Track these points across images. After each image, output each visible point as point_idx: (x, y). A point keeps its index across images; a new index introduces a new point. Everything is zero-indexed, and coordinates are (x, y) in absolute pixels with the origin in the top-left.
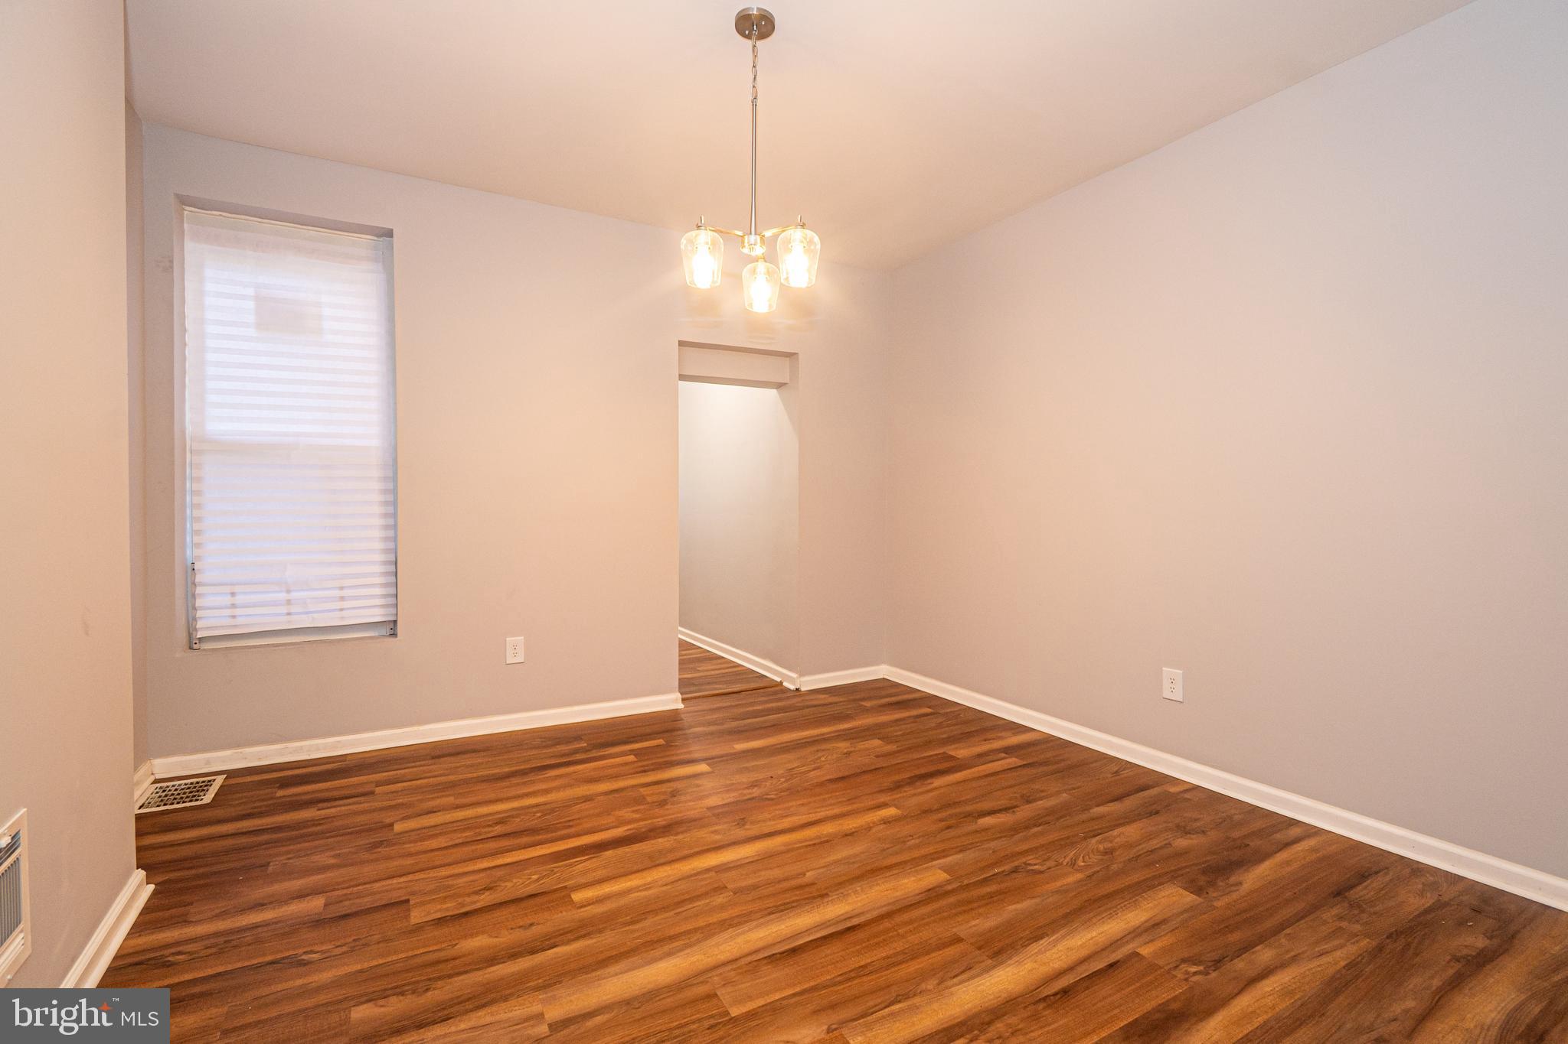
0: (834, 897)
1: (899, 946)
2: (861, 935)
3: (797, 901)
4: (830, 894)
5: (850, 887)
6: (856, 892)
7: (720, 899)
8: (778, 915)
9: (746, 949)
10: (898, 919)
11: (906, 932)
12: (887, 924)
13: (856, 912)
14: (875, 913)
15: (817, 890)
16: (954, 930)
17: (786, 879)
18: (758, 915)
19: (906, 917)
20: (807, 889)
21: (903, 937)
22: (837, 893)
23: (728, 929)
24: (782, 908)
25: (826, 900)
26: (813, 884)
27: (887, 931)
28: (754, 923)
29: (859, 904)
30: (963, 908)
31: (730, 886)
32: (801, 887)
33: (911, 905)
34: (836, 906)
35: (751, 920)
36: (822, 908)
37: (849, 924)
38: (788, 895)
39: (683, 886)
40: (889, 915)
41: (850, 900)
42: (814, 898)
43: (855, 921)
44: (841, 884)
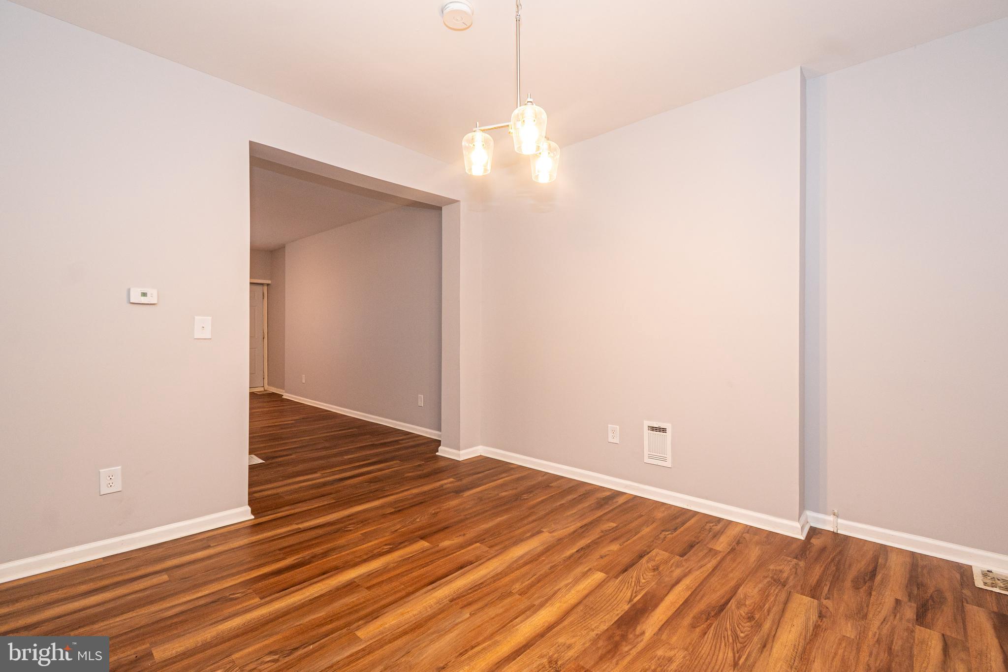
0: (445, 600)
1: (405, 579)
2: (427, 581)
3: (468, 594)
4: (448, 602)
5: (435, 610)
6: (431, 607)
7: (517, 587)
8: (477, 583)
9: (486, 565)
10: (403, 593)
11: (400, 586)
12: (410, 589)
13: (429, 593)
14: (417, 594)
15: (458, 604)
16: (369, 593)
17: (482, 608)
18: (488, 582)
19: (398, 595)
20: (465, 603)
21: (401, 584)
22: (444, 604)
23: (501, 572)
24: (476, 588)
25: (451, 597)
26: (462, 608)
27: (410, 586)
28: (488, 577)
29: (428, 598)
30: (357, 607)
31: (517, 596)
32: (470, 604)
33: (394, 603)
34: (443, 594)
35: (491, 578)
36: (452, 592)
37: (434, 585)
38: (476, 596)
39: (548, 591)
40: (408, 595)
41: (434, 600)
42: (459, 598)
43: (430, 587)
44: (441, 611)
